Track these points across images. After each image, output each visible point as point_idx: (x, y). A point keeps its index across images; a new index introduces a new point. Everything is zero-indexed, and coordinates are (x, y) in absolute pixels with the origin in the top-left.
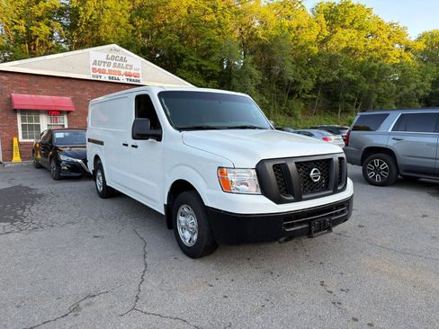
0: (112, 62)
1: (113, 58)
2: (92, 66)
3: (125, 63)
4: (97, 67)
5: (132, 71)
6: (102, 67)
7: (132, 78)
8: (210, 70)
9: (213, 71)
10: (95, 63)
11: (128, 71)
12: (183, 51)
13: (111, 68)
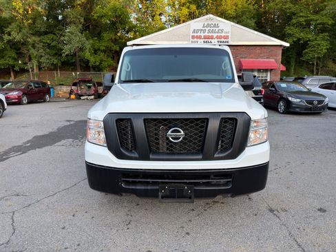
0: (207, 29)
1: (209, 25)
2: (192, 34)
3: (217, 29)
4: (195, 35)
5: (223, 34)
6: (199, 34)
7: (222, 40)
8: (320, 24)
9: (323, 24)
10: (194, 32)
11: (219, 34)
12: (293, 10)
13: (206, 34)
